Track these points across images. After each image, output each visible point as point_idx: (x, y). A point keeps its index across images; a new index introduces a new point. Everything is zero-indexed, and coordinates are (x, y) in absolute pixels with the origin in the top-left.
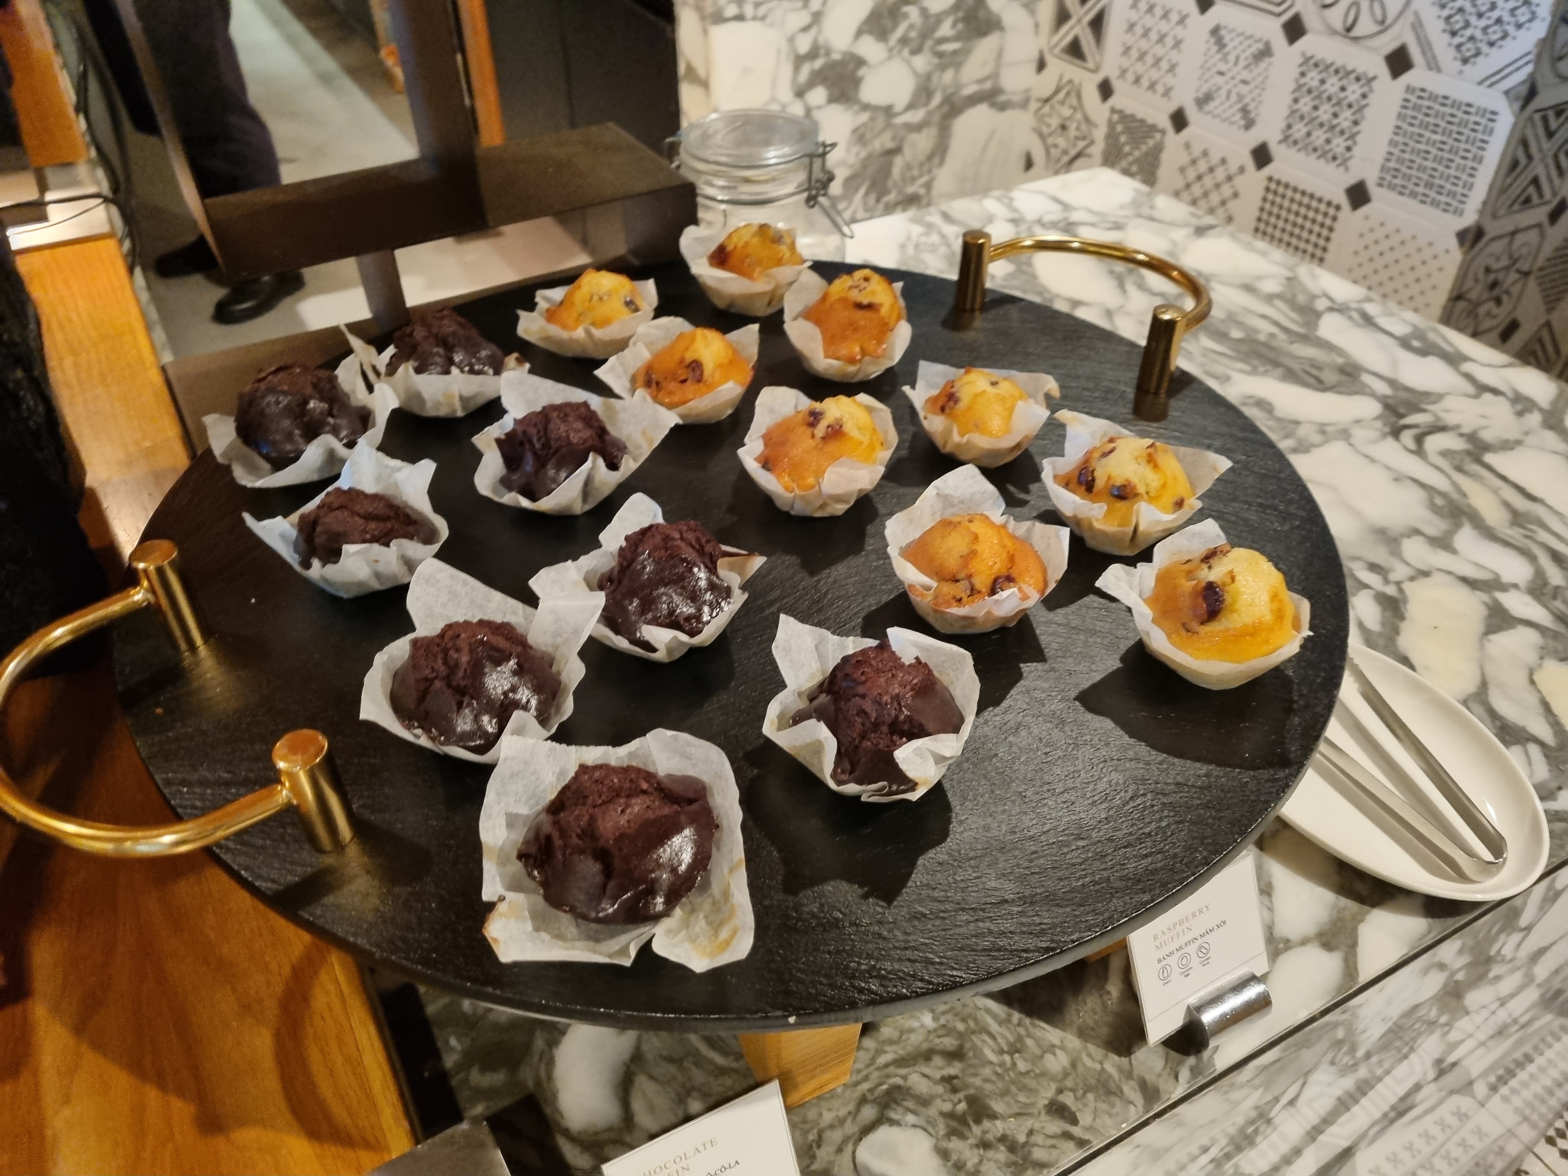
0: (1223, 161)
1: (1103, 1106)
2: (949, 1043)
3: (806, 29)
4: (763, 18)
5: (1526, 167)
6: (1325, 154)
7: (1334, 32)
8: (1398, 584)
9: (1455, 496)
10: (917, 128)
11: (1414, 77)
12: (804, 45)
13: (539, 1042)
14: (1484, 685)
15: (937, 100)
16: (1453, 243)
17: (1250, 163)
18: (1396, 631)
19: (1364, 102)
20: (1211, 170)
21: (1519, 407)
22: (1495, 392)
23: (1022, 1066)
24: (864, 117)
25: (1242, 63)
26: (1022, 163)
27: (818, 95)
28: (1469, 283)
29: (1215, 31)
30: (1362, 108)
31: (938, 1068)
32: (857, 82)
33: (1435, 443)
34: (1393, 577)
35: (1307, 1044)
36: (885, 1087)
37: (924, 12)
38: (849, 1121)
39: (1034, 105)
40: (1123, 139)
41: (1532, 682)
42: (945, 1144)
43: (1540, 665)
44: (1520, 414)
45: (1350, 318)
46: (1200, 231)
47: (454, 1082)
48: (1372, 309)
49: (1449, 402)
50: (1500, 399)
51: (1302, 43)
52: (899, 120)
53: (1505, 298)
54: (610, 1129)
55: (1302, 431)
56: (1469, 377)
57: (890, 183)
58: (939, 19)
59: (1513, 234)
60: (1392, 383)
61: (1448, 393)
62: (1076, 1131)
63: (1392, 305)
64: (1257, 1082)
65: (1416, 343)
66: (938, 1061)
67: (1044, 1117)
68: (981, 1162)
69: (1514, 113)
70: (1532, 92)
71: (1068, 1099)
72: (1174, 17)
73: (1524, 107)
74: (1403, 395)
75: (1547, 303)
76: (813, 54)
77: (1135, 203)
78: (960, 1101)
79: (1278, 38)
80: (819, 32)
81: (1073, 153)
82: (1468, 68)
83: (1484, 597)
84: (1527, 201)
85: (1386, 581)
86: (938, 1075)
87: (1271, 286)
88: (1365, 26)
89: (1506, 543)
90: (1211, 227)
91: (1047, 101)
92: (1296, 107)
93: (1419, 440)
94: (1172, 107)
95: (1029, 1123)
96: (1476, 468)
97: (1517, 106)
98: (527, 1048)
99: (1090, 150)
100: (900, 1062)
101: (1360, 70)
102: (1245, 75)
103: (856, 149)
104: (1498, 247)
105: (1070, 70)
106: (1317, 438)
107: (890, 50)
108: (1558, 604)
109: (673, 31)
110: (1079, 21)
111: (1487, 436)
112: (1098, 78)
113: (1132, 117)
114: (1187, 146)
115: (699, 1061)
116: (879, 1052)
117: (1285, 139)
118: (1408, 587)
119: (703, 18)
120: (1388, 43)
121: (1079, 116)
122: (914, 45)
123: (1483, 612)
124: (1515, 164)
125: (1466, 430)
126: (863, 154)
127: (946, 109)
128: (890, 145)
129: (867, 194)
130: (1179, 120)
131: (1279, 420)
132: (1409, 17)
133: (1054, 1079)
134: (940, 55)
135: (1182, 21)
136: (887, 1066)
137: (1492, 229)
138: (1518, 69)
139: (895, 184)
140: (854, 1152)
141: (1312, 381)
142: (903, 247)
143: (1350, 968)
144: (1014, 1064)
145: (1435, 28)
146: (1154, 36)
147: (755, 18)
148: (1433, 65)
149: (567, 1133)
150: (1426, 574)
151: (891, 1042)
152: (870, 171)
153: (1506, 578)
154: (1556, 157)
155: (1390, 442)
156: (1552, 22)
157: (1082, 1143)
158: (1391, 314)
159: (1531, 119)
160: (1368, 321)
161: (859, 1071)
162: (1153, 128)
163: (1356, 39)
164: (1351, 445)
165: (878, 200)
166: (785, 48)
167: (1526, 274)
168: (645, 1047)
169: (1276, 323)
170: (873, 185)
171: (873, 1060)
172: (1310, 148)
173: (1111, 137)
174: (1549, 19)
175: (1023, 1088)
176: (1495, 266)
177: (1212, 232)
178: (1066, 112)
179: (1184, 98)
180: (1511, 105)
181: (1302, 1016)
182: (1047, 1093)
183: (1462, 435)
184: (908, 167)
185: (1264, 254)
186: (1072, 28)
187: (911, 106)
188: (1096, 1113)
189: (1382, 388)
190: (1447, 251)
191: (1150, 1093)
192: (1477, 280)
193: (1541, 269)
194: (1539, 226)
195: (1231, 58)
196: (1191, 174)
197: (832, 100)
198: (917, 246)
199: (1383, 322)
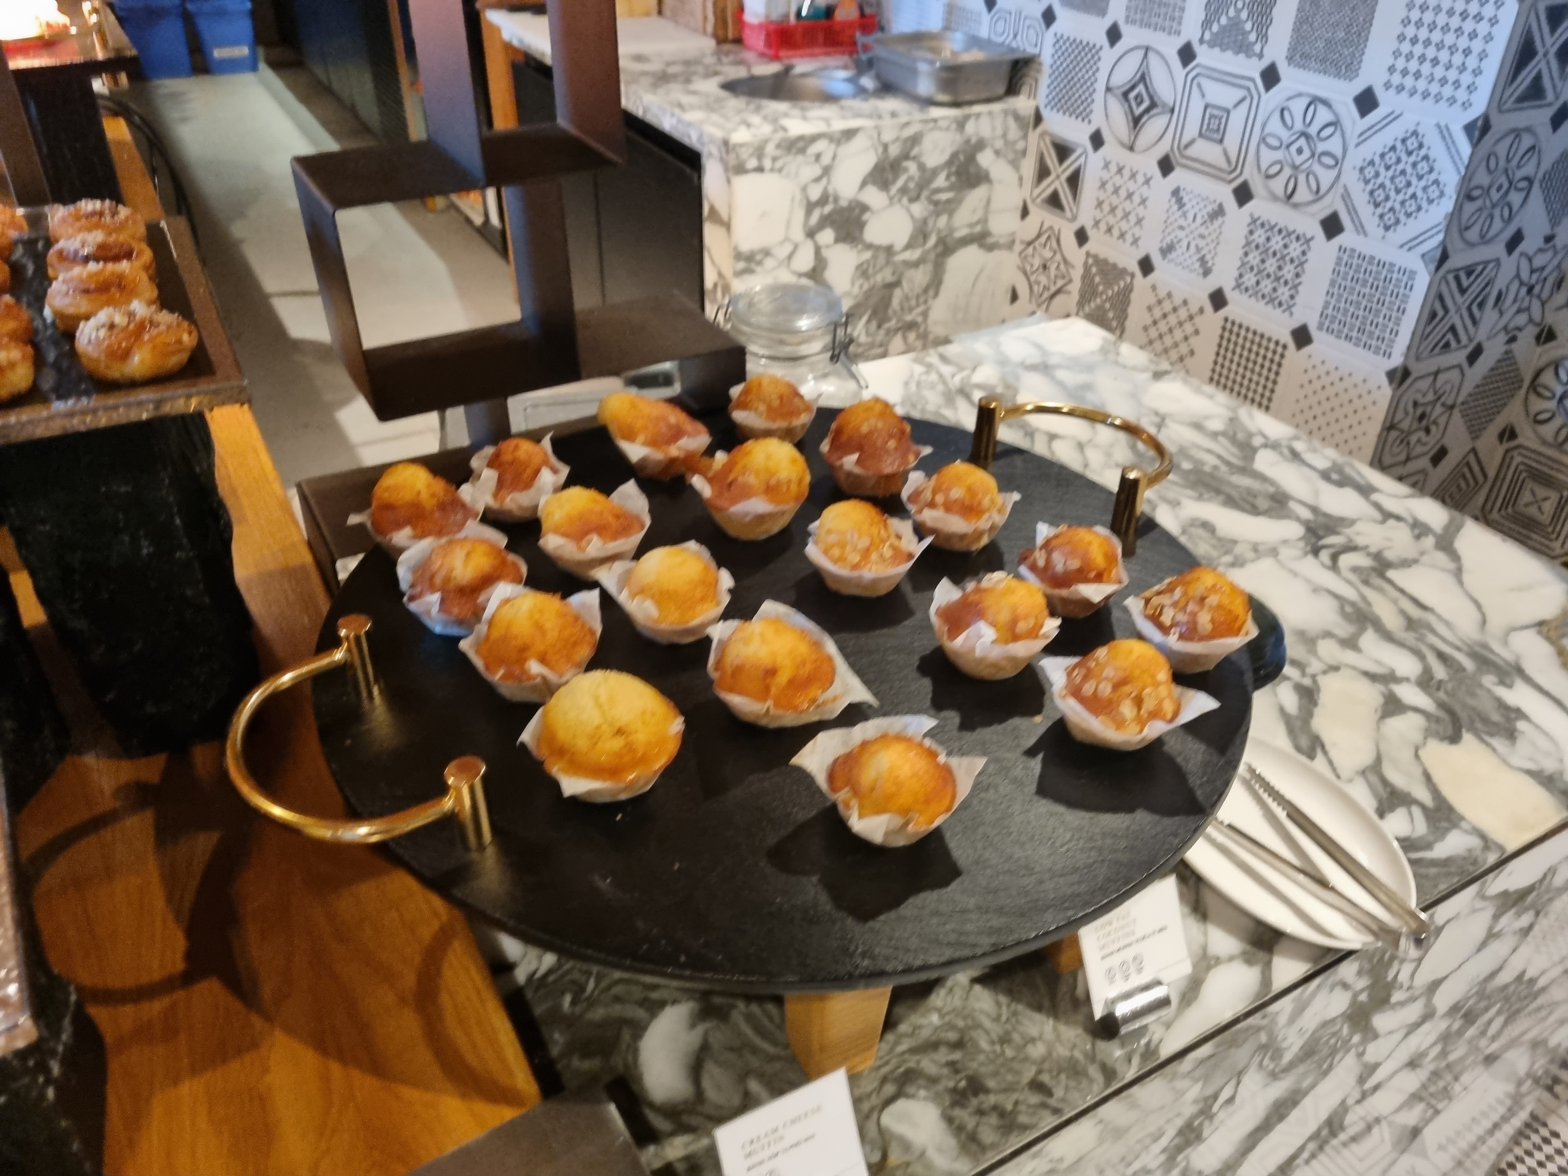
0: (1185, 303)
1: (1072, 1084)
2: (952, 1036)
3: (817, 180)
4: (780, 170)
5: (1442, 319)
6: (1271, 300)
7: (1275, 198)
8: (1314, 677)
9: (1362, 605)
10: (916, 264)
11: (1344, 239)
12: (815, 193)
13: (626, 1035)
14: (1378, 760)
15: (932, 241)
16: (1384, 381)
17: (1208, 307)
18: (1310, 715)
19: (1304, 259)
20: (1175, 310)
21: (1417, 531)
22: (1398, 518)
23: (1009, 1053)
24: (867, 255)
25: (1199, 220)
26: (1009, 296)
27: (827, 236)
28: (1400, 415)
29: (1176, 193)
30: (1301, 264)
31: (943, 1055)
32: (861, 225)
33: (1347, 560)
34: (1310, 670)
35: (1234, 1043)
36: (902, 1070)
37: (922, 167)
38: (874, 1096)
39: (1018, 247)
40: (1097, 279)
41: (1417, 756)
42: (949, 1112)
43: (1425, 744)
44: (1418, 537)
45: (1281, 453)
46: (1158, 375)
47: (559, 1066)
48: (1299, 446)
49: (1359, 527)
50: (1402, 524)
51: (1249, 206)
52: (899, 258)
53: (1433, 429)
54: (685, 1102)
55: (1238, 549)
56: (1378, 506)
57: (890, 312)
58: (935, 172)
59: (1436, 374)
60: (1314, 510)
61: (1359, 519)
62: (1052, 1102)
63: (1317, 443)
64: (1198, 1073)
65: (1335, 476)
66: (943, 1050)
67: (1027, 1092)
68: (977, 1125)
69: (1429, 273)
70: (1444, 257)
71: (1045, 1078)
72: (1140, 179)
73: (1438, 268)
74: (1321, 520)
75: (1471, 433)
76: (823, 200)
77: (1104, 351)
78: (961, 1080)
79: (1230, 202)
80: (829, 182)
81: (1053, 289)
82: (1390, 233)
83: (1380, 687)
84: (1447, 345)
85: (1304, 674)
86: (943, 1060)
87: (1216, 425)
88: (1303, 194)
89: (1401, 644)
90: (1166, 373)
91: (1029, 244)
92: (1246, 260)
93: (1335, 558)
94: (1141, 254)
95: (1015, 1096)
96: (1378, 581)
97: (1432, 267)
98: (617, 1038)
99: (1069, 287)
100: (913, 1051)
101: (1300, 231)
102: (1202, 230)
103: (861, 281)
104: (1424, 384)
105: (1052, 219)
106: (1250, 555)
107: (891, 199)
108: (1441, 695)
109: (700, 177)
110: (1058, 177)
111: (1389, 555)
112: (1076, 226)
113: (1105, 262)
114: (1154, 288)
115: (755, 1050)
116: (897, 1043)
117: (1238, 286)
118: (1323, 681)
119: (726, 169)
120: (1323, 210)
121: (1058, 257)
122: (913, 194)
123: (1380, 700)
124: (1433, 315)
125: (1373, 549)
126: (866, 287)
127: (940, 249)
128: (890, 278)
129: (869, 321)
130: (1146, 266)
131: (1220, 539)
132: (1339, 189)
133: (1034, 1062)
134: (936, 203)
135: (1147, 182)
136: (904, 1053)
137: (1417, 369)
138: (1432, 236)
139: (895, 312)
140: (879, 1119)
141: (1248, 507)
142: (907, 384)
143: (1266, 980)
144: (1003, 1052)
145: (1360, 198)
146: (1123, 193)
147: (772, 170)
148: (1361, 229)
149: (652, 1105)
150: (1335, 668)
151: (906, 1035)
152: (873, 301)
153: (1401, 672)
154: (1469, 308)
155: (1310, 558)
156: (1457, 200)
157: (1056, 1111)
158: (1314, 451)
159: (1444, 278)
160: (1295, 456)
161: (881, 1058)
162: (1123, 272)
163: (1296, 206)
164: (1278, 561)
165: (879, 326)
166: (798, 196)
167: (1452, 407)
168: (711, 1040)
169: (1219, 457)
170: (874, 313)
171: (892, 1049)
172: (1260, 295)
173: (1087, 276)
174: (1454, 197)
175: (1010, 1070)
176: (1421, 400)
177: (1166, 377)
178: (1047, 254)
179: (1151, 247)
180: (1426, 266)
181: (1228, 1016)
182: (1029, 1073)
183: (1369, 554)
184: (907, 298)
185: (1211, 397)
186: (1052, 182)
187: (909, 246)
188: (1067, 1089)
189: (1306, 514)
190: (1379, 387)
191: (1109, 1074)
192: (1406, 413)
193: (1463, 403)
194: (1459, 367)
195: (1190, 216)
196: (1157, 313)
197: (837, 240)
198: (918, 384)
199: (1308, 457)
